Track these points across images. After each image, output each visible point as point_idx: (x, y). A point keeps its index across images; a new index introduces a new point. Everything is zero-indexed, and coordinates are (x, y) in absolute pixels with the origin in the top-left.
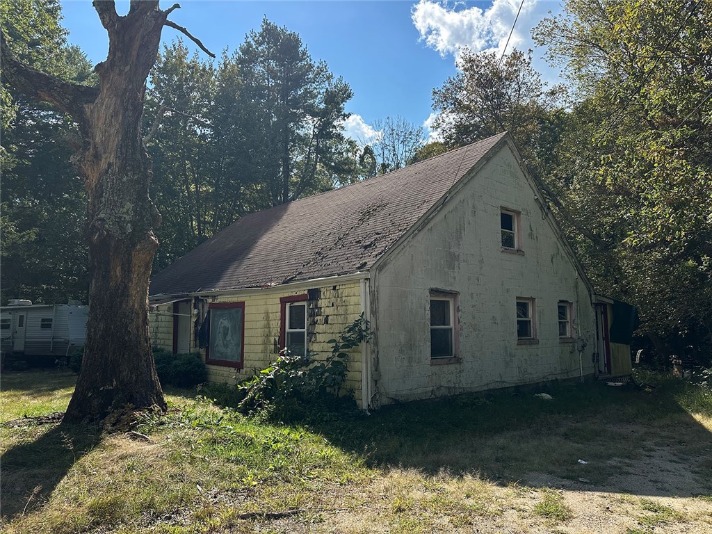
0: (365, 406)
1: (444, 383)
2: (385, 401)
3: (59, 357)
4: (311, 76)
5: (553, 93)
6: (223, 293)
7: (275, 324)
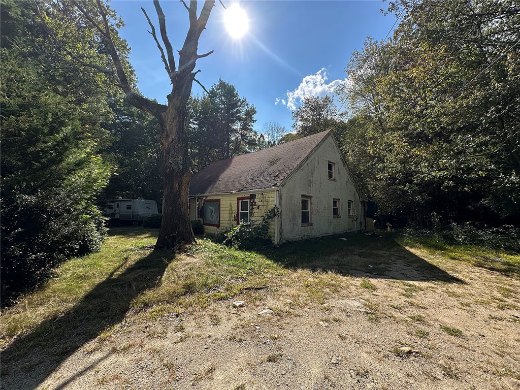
0: (276, 243)
1: (306, 234)
2: (284, 241)
3: (135, 221)
4: (239, 104)
5: (342, 115)
6: (210, 195)
7: (235, 209)
